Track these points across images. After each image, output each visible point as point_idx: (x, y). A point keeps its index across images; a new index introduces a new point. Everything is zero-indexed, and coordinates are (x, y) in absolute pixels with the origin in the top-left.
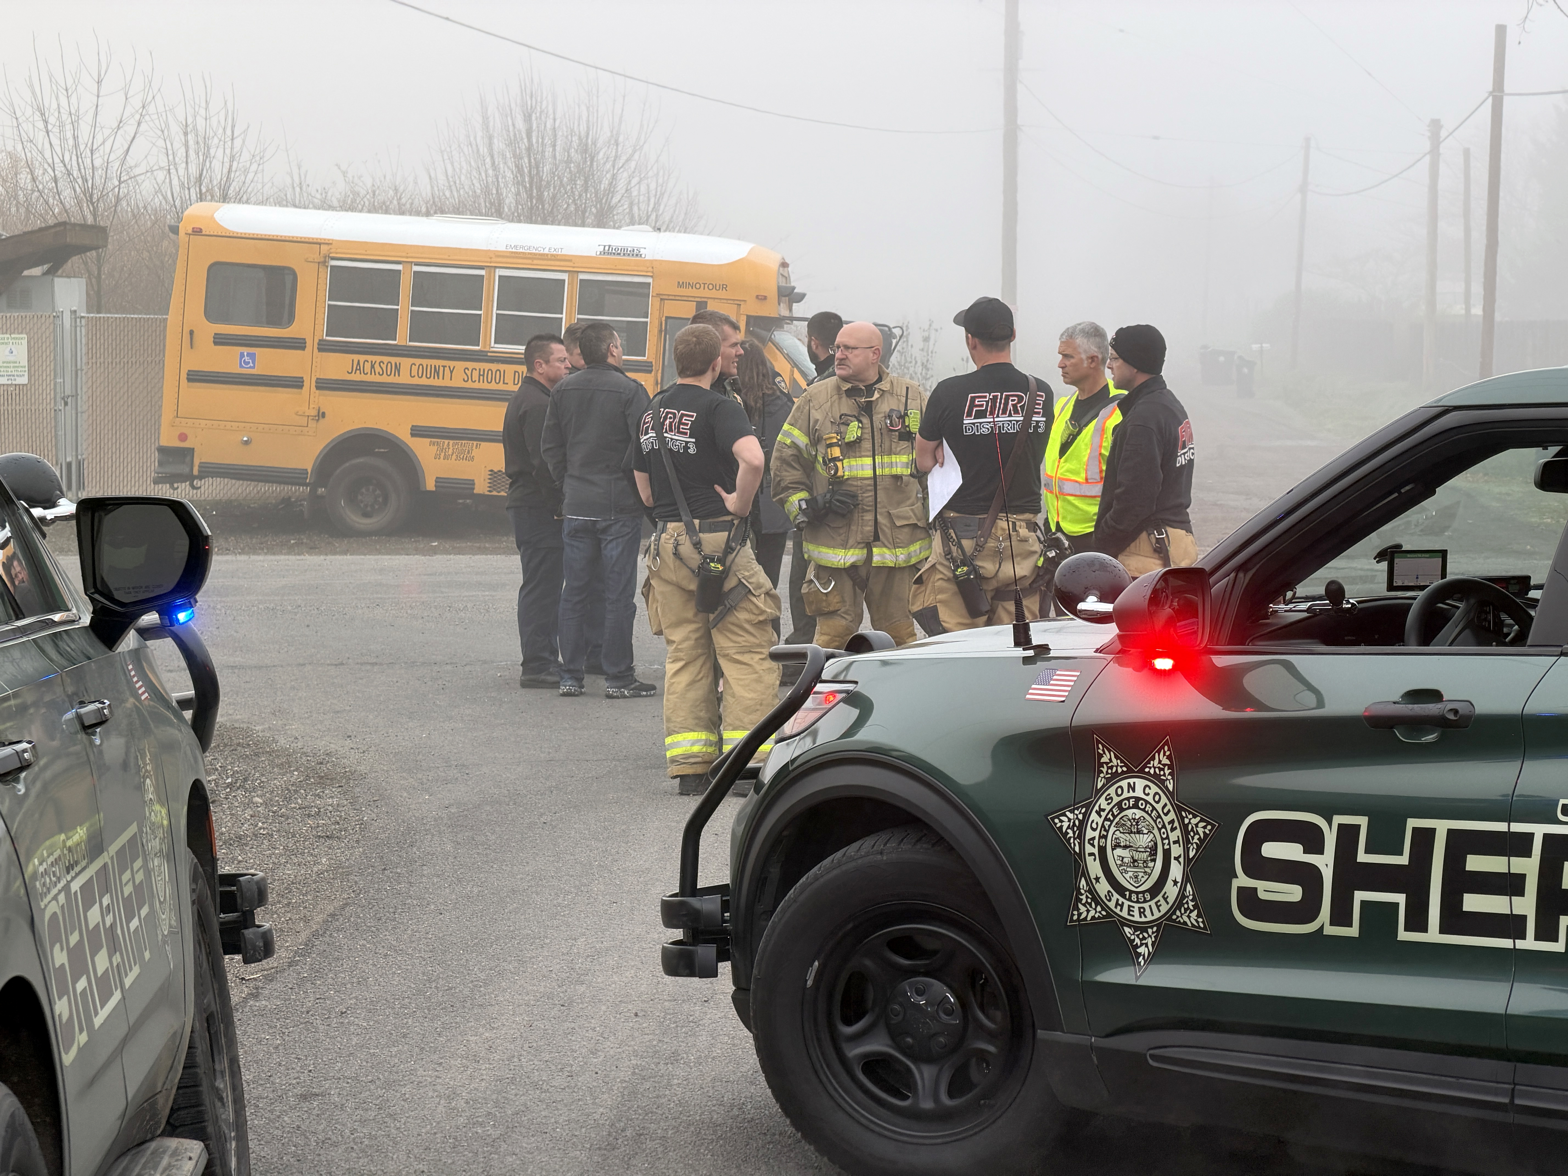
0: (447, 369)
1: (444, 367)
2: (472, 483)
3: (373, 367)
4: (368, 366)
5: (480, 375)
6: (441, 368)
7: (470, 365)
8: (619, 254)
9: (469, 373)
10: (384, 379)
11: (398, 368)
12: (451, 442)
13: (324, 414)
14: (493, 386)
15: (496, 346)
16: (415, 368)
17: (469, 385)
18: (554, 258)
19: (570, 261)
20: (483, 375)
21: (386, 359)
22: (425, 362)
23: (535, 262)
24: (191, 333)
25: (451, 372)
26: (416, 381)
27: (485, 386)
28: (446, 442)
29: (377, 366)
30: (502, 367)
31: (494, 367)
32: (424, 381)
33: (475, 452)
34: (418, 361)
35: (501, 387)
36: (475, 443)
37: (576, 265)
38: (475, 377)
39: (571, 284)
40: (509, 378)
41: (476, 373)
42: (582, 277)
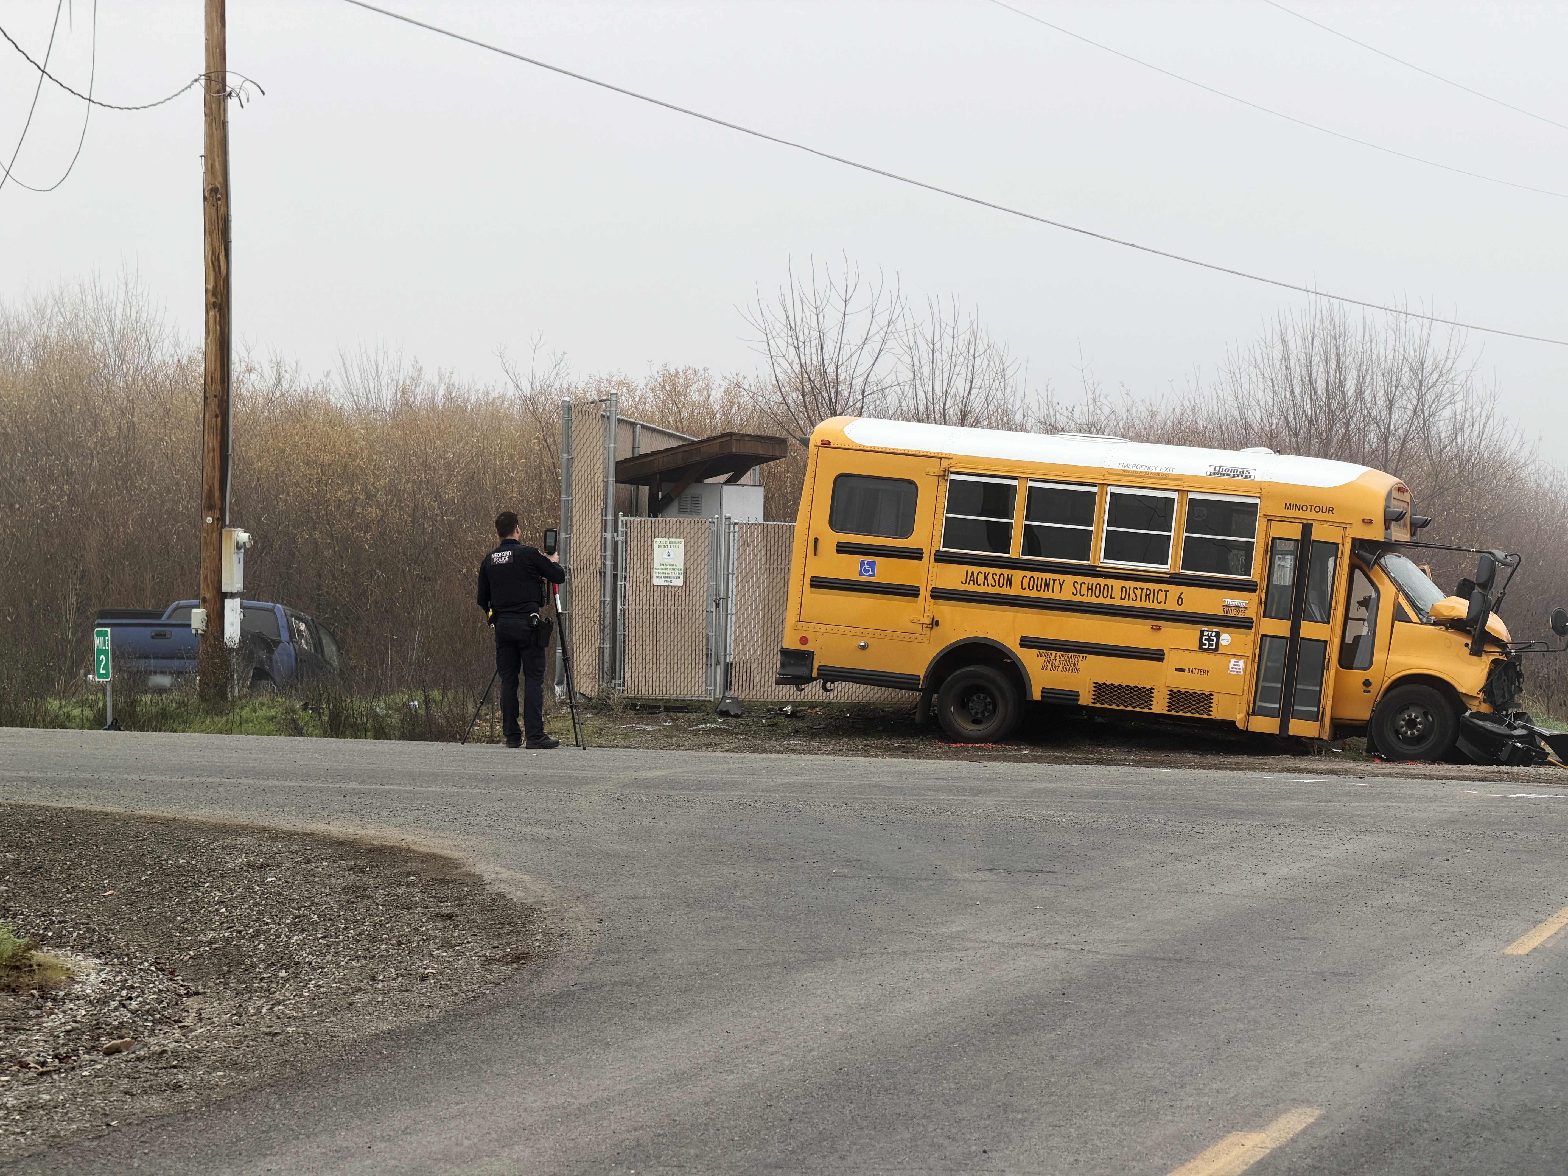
0: (1057, 582)
1: (1054, 580)
2: (1076, 694)
3: (986, 578)
4: (981, 578)
5: (1088, 589)
6: (1052, 582)
7: (1080, 579)
8: (1228, 475)
9: (1078, 587)
10: (997, 590)
11: (1010, 581)
12: (1058, 653)
13: (937, 623)
14: (1101, 600)
15: (1105, 561)
16: (1026, 581)
17: (1078, 598)
18: (1165, 477)
19: (1180, 480)
20: (1092, 589)
21: (999, 571)
22: (1036, 575)
23: (1146, 480)
24: (816, 540)
25: (1061, 585)
26: (1027, 593)
27: (1093, 600)
28: (1054, 653)
29: (990, 578)
30: (1110, 582)
31: (1102, 581)
32: (1034, 594)
33: (1081, 665)
34: (1029, 574)
35: (1108, 601)
36: (1081, 655)
37: (1186, 484)
38: (1084, 591)
39: (1181, 503)
40: (1116, 593)
41: (1084, 587)
42: (1192, 496)
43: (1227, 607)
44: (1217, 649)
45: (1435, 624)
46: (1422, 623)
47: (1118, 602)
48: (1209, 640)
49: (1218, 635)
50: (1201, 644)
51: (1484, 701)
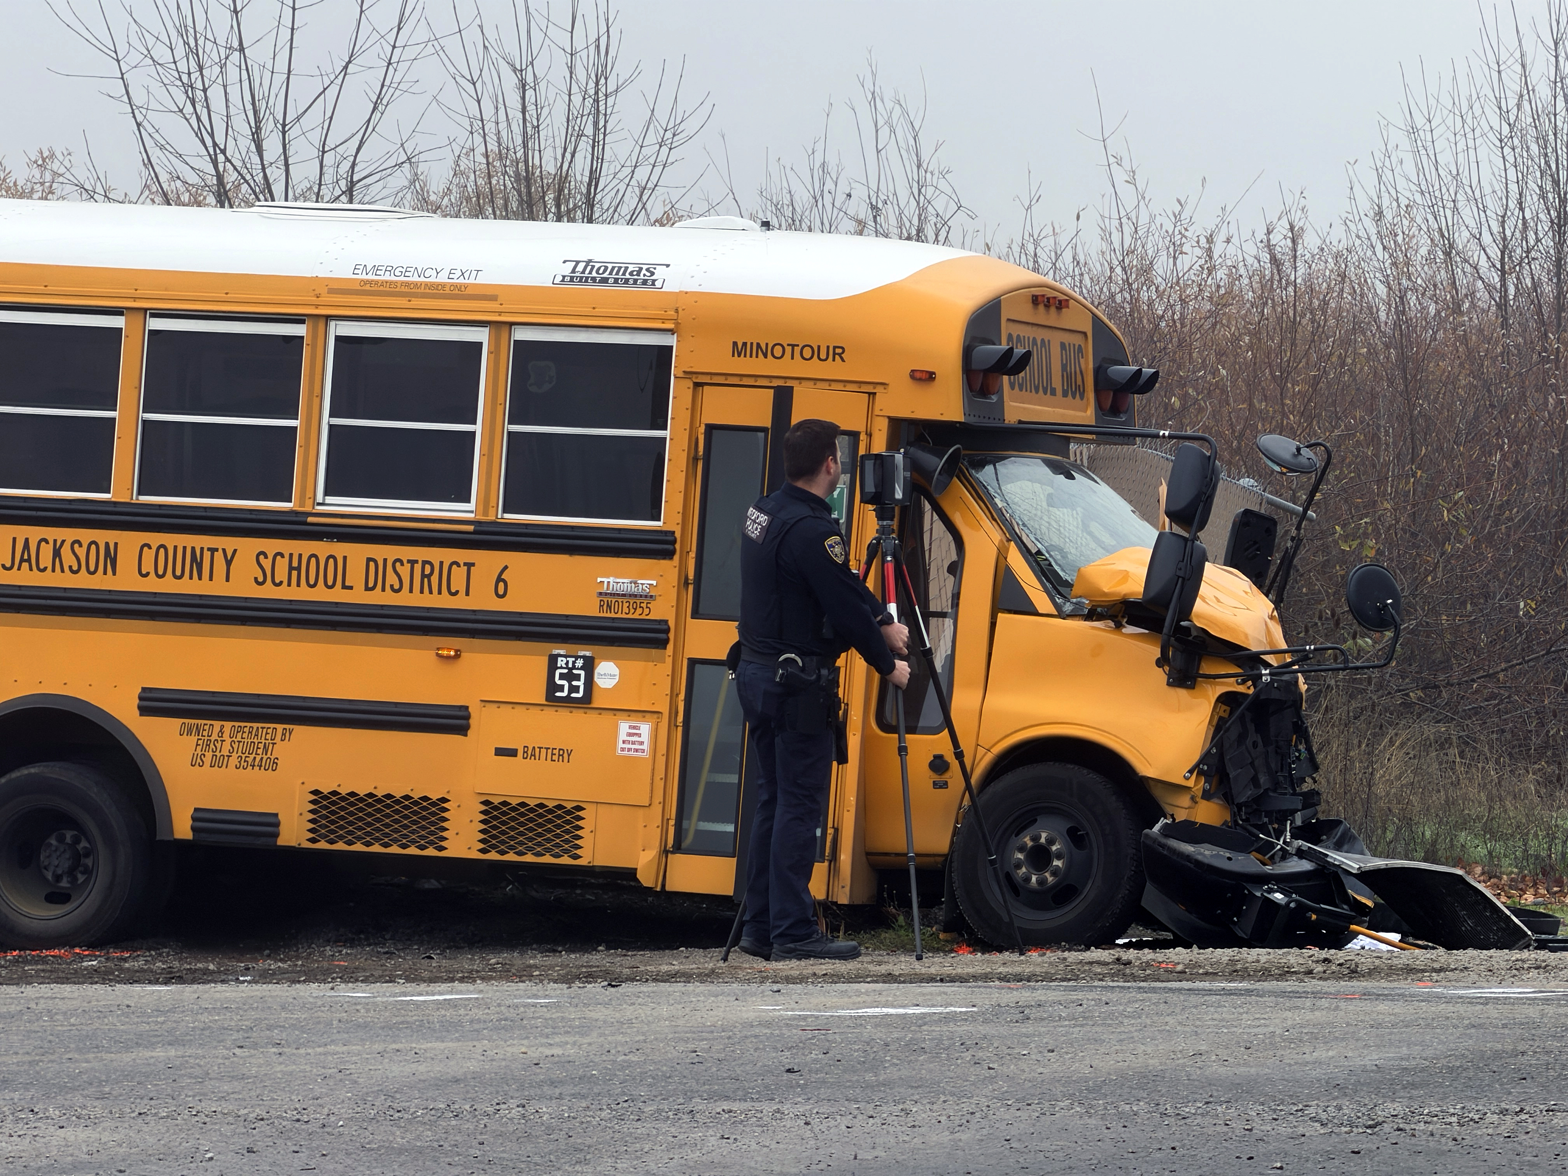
0: (219, 555)
1: (213, 550)
3: (57, 553)
4: (47, 552)
5: (291, 568)
6: (207, 555)
7: (272, 545)
8: (605, 281)
9: (267, 564)
10: (83, 581)
11: (111, 558)
12: (228, 725)
14: (320, 594)
15: (330, 499)
16: (149, 555)
17: (268, 592)
18: (458, 292)
19: (493, 298)
20: (299, 569)
21: (86, 535)
22: (171, 540)
23: (415, 302)
25: (229, 563)
26: (152, 585)
27: (303, 594)
28: (217, 724)
29: (66, 551)
30: (340, 549)
31: (323, 548)
32: (169, 586)
33: (281, 750)
34: (155, 539)
35: (338, 595)
36: (280, 727)
37: (506, 307)
38: (281, 574)
39: (495, 352)
40: (356, 576)
41: (282, 565)
42: (522, 334)
43: (608, 597)
44: (588, 697)
45: (1092, 615)
46: (1062, 615)
47: (358, 596)
48: (570, 676)
49: (589, 666)
50: (552, 687)
51: (1207, 795)
